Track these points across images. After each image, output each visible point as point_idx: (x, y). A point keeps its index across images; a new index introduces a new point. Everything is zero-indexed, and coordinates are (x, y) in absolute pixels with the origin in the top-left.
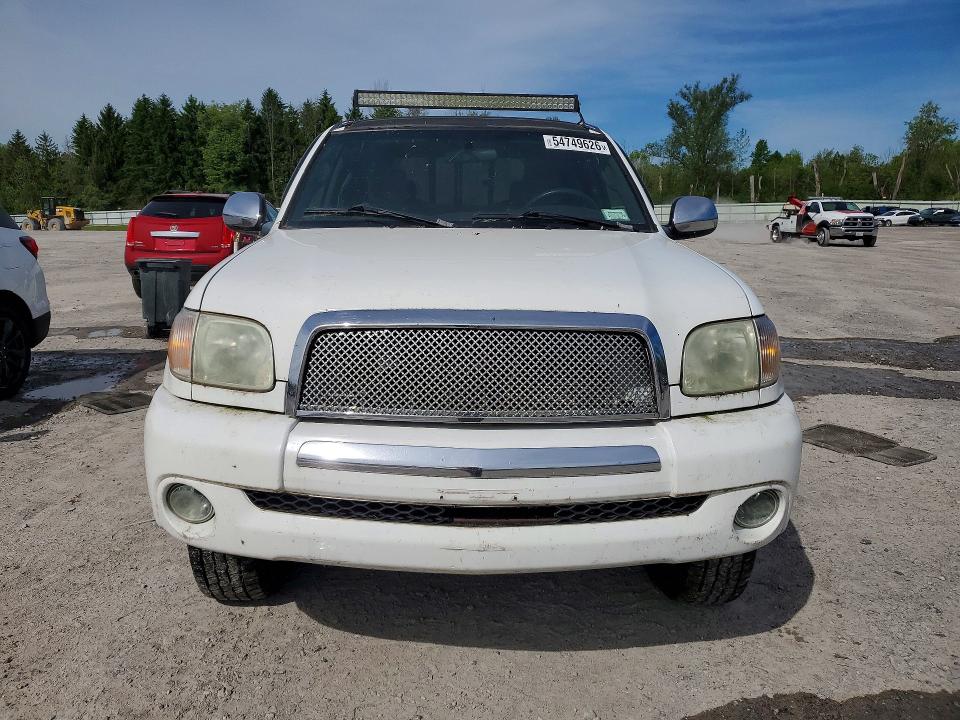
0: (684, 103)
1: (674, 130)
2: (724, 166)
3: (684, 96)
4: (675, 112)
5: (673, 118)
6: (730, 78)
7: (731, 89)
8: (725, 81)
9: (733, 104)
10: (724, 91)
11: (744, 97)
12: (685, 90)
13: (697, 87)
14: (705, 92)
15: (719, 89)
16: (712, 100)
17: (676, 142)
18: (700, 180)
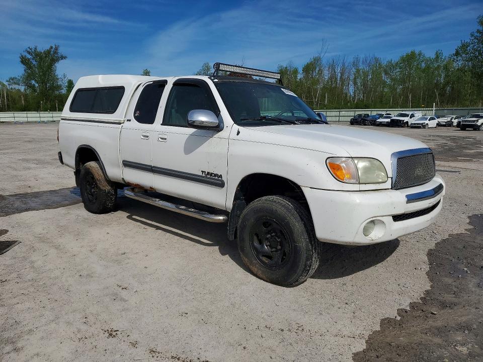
0: (29, 56)
1: (25, 71)
2: (57, 93)
3: (29, 53)
4: (24, 61)
5: (24, 64)
6: (54, 47)
7: (56, 52)
8: (52, 47)
9: (58, 60)
10: (52, 53)
11: (63, 58)
12: (29, 50)
13: (36, 48)
14: (41, 53)
15: (49, 52)
16: (46, 57)
17: (28, 77)
18: (46, 99)
